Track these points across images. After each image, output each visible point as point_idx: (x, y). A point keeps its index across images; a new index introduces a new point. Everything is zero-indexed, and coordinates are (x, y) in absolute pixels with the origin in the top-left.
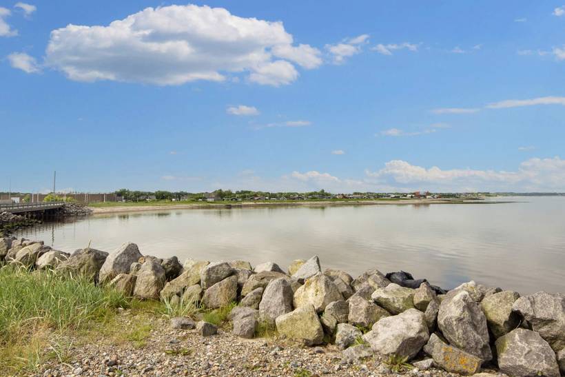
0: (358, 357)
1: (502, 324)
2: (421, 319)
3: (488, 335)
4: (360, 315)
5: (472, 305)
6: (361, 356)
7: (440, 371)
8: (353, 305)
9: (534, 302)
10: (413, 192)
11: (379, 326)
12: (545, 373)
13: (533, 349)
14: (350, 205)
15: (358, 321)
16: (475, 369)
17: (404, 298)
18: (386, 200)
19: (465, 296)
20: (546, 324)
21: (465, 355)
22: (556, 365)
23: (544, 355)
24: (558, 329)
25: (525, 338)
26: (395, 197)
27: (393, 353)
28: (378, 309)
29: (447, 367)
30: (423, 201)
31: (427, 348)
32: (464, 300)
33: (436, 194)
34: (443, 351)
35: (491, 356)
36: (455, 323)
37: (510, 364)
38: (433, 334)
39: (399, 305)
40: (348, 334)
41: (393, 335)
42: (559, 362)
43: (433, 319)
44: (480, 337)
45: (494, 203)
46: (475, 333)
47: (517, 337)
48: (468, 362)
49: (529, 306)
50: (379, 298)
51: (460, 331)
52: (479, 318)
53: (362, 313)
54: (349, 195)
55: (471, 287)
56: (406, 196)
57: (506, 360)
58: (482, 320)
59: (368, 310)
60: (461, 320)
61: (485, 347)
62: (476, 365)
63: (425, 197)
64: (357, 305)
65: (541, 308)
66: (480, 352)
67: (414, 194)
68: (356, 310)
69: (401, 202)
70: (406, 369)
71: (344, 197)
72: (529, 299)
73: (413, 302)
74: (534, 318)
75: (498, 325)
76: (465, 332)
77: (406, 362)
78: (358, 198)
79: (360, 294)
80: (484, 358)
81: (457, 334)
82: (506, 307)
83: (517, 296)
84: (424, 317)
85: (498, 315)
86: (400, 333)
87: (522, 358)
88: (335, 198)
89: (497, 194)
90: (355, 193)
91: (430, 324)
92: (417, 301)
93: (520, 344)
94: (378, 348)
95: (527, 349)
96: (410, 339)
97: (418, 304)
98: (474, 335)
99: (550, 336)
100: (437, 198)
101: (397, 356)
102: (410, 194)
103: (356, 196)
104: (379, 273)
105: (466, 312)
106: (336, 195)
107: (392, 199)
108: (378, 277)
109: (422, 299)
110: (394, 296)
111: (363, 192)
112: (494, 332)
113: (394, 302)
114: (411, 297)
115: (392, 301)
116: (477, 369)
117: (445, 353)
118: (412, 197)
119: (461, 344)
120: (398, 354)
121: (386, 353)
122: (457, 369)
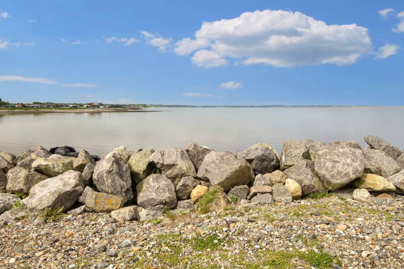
0: (14, 218)
1: (141, 173)
2: (77, 177)
3: (131, 181)
4: (19, 183)
5: (120, 160)
6: (18, 216)
7: (91, 214)
8: (11, 175)
9: (164, 154)
10: (88, 103)
11: (37, 188)
12: (167, 200)
13: (161, 185)
14: (30, 113)
15: (16, 189)
16: (119, 206)
17: (63, 164)
18: (65, 109)
19: (115, 154)
20: (170, 168)
21: (112, 197)
22: (175, 193)
23: (167, 189)
24: (178, 170)
25: (156, 180)
26: (73, 107)
27: (48, 207)
28: (39, 176)
29: (97, 209)
30: (97, 110)
31: (81, 199)
32: (114, 157)
33: (108, 105)
34: (94, 197)
35: (132, 196)
36: (105, 175)
37: (145, 199)
38: (87, 187)
39: (59, 169)
40: (5, 201)
41: (50, 193)
42: (176, 192)
43: (89, 177)
44: (124, 183)
45: (148, 111)
46: (121, 181)
47: (151, 180)
48: (114, 201)
49: (160, 157)
50: (39, 166)
51: (110, 180)
52: (124, 169)
53: (22, 181)
54: (29, 104)
55: (122, 151)
56: (82, 106)
57: (142, 197)
58: (126, 170)
59: (27, 177)
60: (110, 172)
61: (128, 190)
62: (120, 203)
63: (98, 107)
64: (16, 175)
65: (168, 158)
66: (124, 194)
67: (89, 104)
68: (15, 179)
69: (78, 110)
70: (61, 217)
71: (23, 106)
72: (160, 152)
73: (72, 166)
74: (163, 165)
75: (138, 174)
76: (113, 181)
77: (61, 212)
78: (38, 108)
79: (20, 166)
80: (127, 198)
81: (107, 183)
82: (145, 160)
83: (153, 151)
84: (80, 176)
85: (139, 167)
86: (56, 189)
87: (153, 193)
88: (13, 107)
89: (151, 106)
90: (35, 103)
91: (86, 181)
92: (75, 165)
93: (152, 184)
94: (34, 206)
95: (157, 186)
96: (66, 193)
97: (76, 167)
98: (120, 182)
99: (172, 176)
100: (108, 107)
101: (53, 209)
102: (86, 104)
103: (36, 105)
104: (43, 149)
105: (115, 165)
106: (15, 104)
107: (71, 108)
108: (42, 151)
109: (80, 163)
110: (54, 163)
111: (43, 102)
112: (136, 179)
113: (54, 167)
114: (71, 163)
115: (51, 166)
116: (120, 205)
117: (96, 198)
118: (88, 107)
119: (109, 190)
120: (53, 207)
121: (42, 208)
122: (105, 209)
